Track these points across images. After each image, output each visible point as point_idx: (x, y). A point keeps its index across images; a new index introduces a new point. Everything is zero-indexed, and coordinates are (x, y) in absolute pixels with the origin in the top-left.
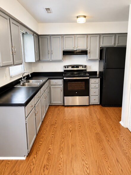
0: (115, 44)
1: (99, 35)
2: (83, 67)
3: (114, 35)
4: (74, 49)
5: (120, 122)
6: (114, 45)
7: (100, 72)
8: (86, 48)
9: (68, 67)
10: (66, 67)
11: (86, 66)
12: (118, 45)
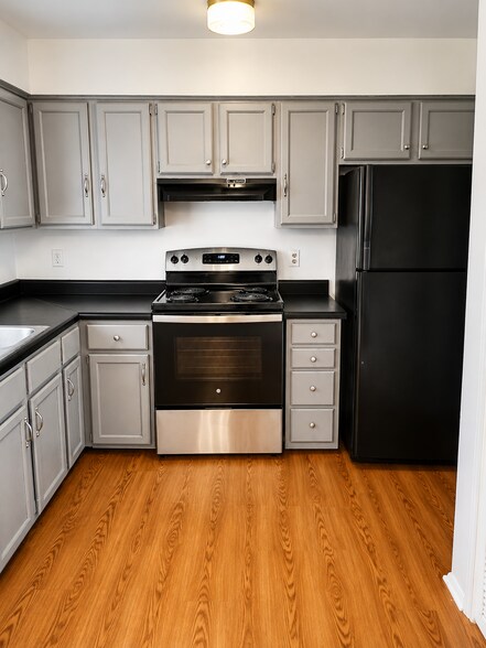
0: (410, 149)
1: (331, 106)
2: (259, 259)
3: (408, 105)
4: (210, 170)
5: (445, 577)
6: (407, 156)
7: (343, 286)
8: (270, 170)
9: (185, 259)
10: (175, 260)
11: (275, 252)
12: (428, 154)
